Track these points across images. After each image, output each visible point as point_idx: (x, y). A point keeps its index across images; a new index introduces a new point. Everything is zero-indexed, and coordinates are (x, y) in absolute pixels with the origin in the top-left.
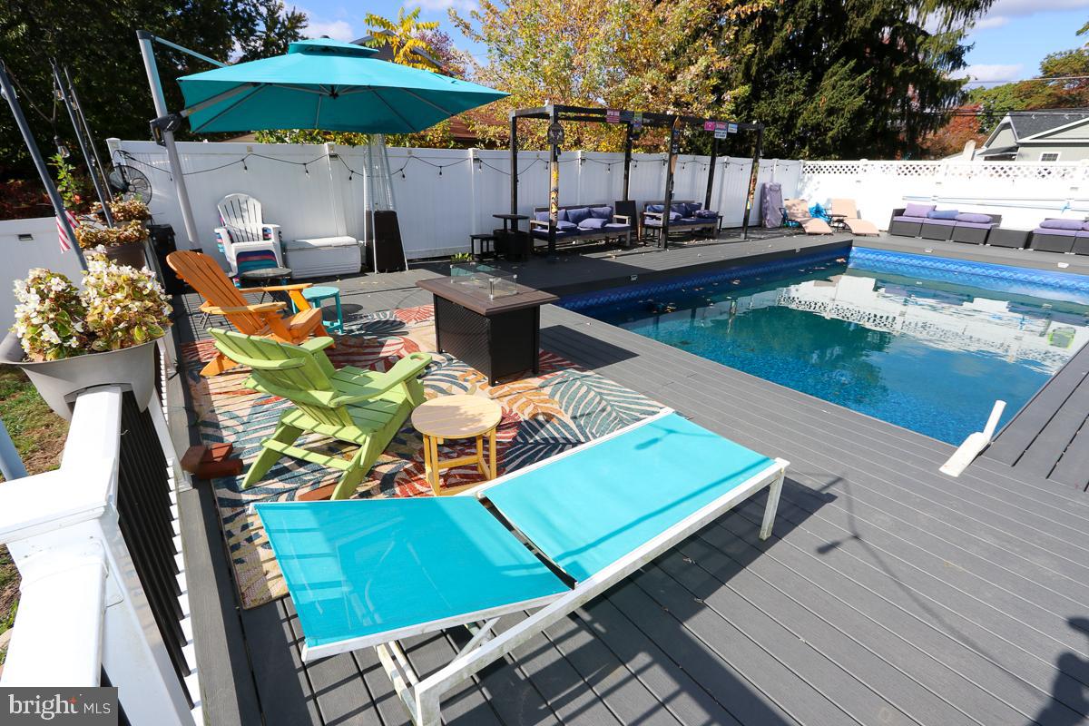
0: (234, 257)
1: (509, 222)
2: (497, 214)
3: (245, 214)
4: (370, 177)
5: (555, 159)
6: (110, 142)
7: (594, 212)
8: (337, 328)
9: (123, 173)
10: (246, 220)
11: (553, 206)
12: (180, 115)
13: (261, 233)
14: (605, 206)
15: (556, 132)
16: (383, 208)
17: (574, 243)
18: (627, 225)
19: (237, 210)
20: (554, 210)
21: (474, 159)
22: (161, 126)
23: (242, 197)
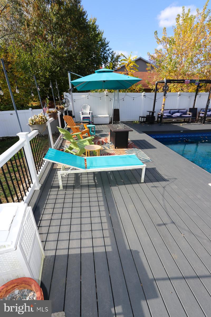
0: (82, 118)
1: (151, 113)
2: (148, 111)
3: (87, 109)
4: (114, 100)
5: (165, 95)
6: (64, 93)
7: (180, 111)
8: (94, 134)
9: (65, 100)
10: (87, 110)
11: (162, 109)
12: (73, 88)
13: (89, 113)
14: (185, 109)
15: (166, 87)
16: (117, 108)
17: (173, 120)
18: (190, 115)
19: (85, 107)
20: (162, 110)
21: (144, 95)
22: (70, 90)
23: (86, 105)
